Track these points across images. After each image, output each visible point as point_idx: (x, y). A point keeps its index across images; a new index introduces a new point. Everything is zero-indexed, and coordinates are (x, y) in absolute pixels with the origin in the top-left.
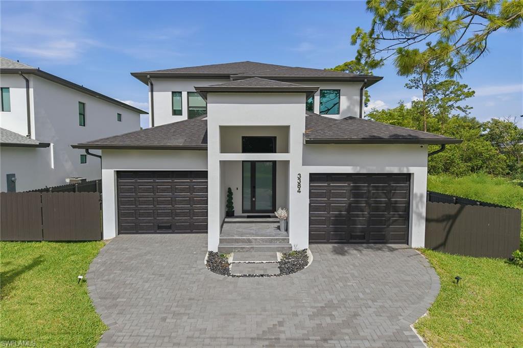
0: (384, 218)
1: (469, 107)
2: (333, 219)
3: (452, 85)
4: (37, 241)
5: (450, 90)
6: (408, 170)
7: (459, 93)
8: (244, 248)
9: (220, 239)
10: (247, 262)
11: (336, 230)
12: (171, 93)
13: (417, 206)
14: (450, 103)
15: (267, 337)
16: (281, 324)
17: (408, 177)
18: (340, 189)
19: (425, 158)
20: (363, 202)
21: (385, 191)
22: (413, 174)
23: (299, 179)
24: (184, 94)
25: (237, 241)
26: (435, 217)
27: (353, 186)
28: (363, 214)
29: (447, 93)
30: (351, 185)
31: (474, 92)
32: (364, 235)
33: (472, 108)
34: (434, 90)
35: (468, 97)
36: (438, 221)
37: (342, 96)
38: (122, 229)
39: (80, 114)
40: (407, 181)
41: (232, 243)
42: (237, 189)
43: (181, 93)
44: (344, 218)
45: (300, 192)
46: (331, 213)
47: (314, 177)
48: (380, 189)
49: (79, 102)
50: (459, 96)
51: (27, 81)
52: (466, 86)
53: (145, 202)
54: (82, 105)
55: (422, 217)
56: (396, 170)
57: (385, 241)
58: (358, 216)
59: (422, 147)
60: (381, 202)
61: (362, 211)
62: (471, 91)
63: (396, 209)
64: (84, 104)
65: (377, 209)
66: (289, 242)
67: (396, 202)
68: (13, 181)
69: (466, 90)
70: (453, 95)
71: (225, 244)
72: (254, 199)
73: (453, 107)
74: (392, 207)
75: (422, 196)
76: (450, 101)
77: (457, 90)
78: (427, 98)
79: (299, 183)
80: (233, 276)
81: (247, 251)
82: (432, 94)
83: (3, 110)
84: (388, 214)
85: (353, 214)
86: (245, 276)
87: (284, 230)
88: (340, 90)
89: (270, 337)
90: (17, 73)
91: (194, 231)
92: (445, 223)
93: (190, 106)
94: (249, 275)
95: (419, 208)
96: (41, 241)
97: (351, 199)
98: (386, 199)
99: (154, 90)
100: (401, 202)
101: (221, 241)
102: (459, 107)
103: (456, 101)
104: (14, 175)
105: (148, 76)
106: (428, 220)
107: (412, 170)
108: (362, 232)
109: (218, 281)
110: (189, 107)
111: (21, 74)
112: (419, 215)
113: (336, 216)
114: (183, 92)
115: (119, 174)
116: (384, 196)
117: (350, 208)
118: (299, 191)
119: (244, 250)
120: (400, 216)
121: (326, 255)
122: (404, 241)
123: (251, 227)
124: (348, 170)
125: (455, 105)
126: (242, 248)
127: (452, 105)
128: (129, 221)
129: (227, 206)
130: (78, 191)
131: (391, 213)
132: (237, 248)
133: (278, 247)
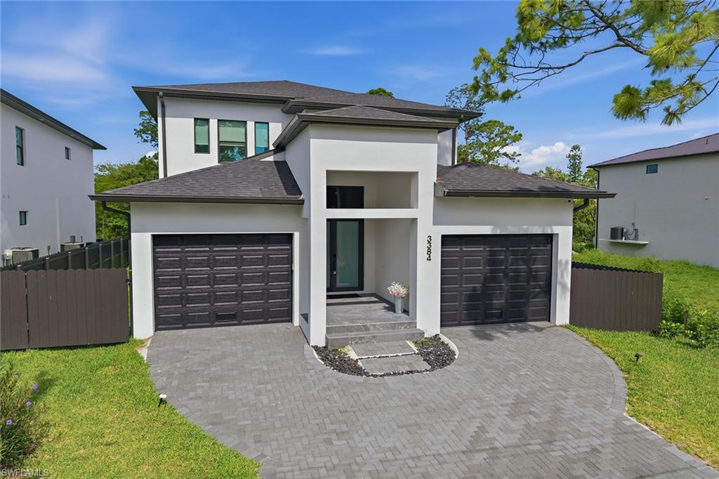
0: (523, 290)
1: (517, 154)
2: (466, 294)
3: (497, 126)
4: (17, 350)
5: (495, 133)
6: (552, 230)
7: (505, 136)
8: (363, 338)
9: (327, 328)
10: (378, 356)
11: (469, 308)
12: (193, 120)
13: (562, 276)
14: (496, 149)
15: (480, 448)
16: (482, 429)
17: (549, 239)
18: (475, 254)
19: (570, 215)
20: (502, 271)
21: (525, 257)
22: (558, 234)
23: (429, 242)
24: (213, 123)
25: (349, 329)
27: (490, 251)
28: (500, 286)
29: (492, 136)
30: (488, 249)
31: (521, 135)
32: (501, 313)
33: (520, 155)
34: (477, 132)
35: (515, 142)
38: (161, 323)
40: (548, 244)
41: (344, 332)
43: (207, 120)
44: (479, 292)
45: (430, 260)
46: (464, 286)
47: (446, 240)
48: (519, 254)
49: (17, 127)
50: (506, 140)
52: (512, 128)
53: (196, 282)
54: (19, 132)
55: (567, 289)
57: (524, 319)
58: (494, 288)
59: (569, 201)
60: (520, 271)
61: (500, 282)
62: (517, 134)
63: (535, 278)
64: (22, 130)
65: (517, 279)
66: (416, 327)
67: (537, 270)
69: (512, 133)
70: (498, 139)
71: (334, 334)
72: (335, 273)
73: (499, 154)
74: (532, 276)
75: (567, 262)
76: (496, 146)
77: (502, 133)
78: (470, 141)
79: (429, 248)
80: (375, 376)
81: (367, 342)
82: (474, 138)
84: (528, 284)
85: (490, 286)
86: (389, 374)
87: (400, 312)
89: (484, 447)
91: (270, 320)
93: (220, 140)
94: (395, 374)
95: (564, 276)
96: (24, 350)
97: (487, 268)
98: (526, 267)
99: (166, 114)
100: (542, 270)
101: (329, 331)
102: (505, 154)
103: (503, 147)
105: (161, 93)
107: (556, 229)
108: (499, 309)
109: (358, 384)
110: (219, 142)
112: (564, 286)
113: (469, 290)
114: (211, 120)
115: (158, 240)
116: (523, 263)
117: (487, 280)
119: (363, 340)
120: (540, 287)
121: (467, 340)
122: (545, 317)
123: (351, 310)
124: (486, 230)
125: (502, 151)
126: (361, 338)
127: (498, 151)
128: (171, 310)
130: (72, 268)
131: (532, 283)
132: (352, 339)
133: (407, 334)
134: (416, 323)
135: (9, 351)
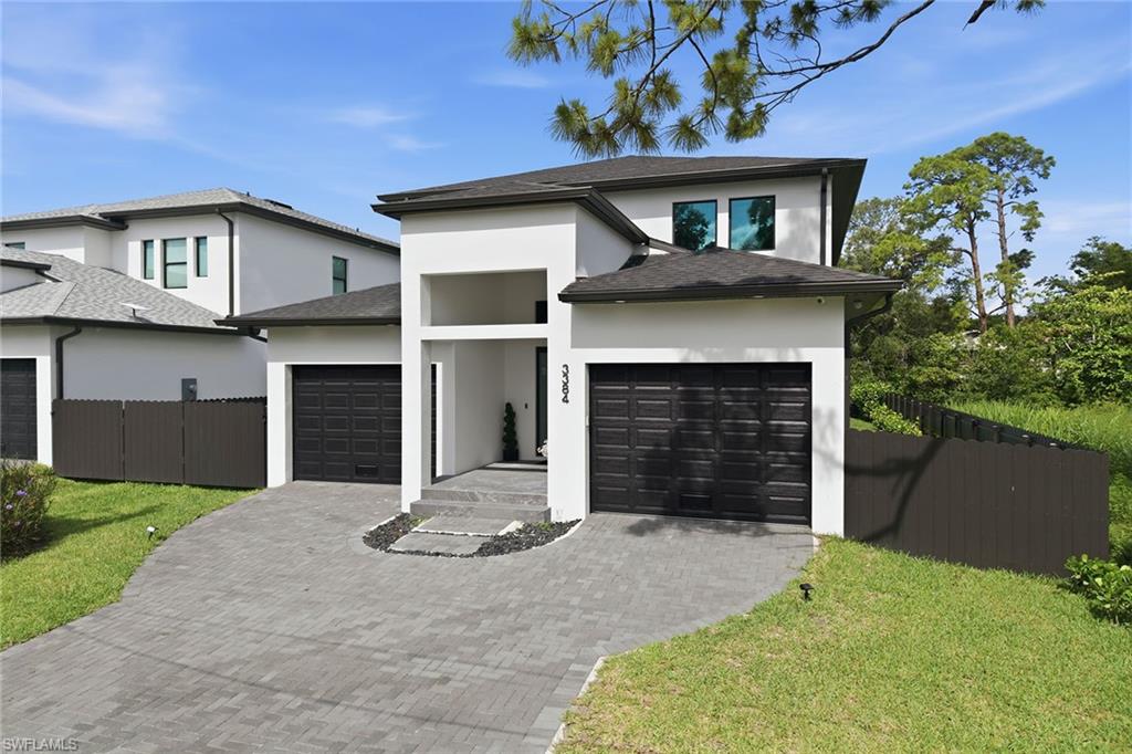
0: (754, 464)
2: (642, 462)
4: (177, 485)
6: (798, 355)
8: (456, 508)
11: (649, 485)
13: (823, 437)
17: (805, 372)
18: (655, 397)
20: (706, 427)
21: (755, 404)
22: (810, 364)
23: (565, 375)
25: (452, 496)
26: (867, 463)
27: (683, 391)
28: (706, 453)
30: (680, 388)
32: (710, 499)
36: (877, 472)
37: (779, 208)
38: (302, 468)
39: (334, 278)
40: (802, 381)
41: (444, 498)
42: (526, 406)
44: (664, 460)
45: (567, 402)
46: (638, 447)
47: (597, 372)
48: (744, 398)
49: (334, 257)
51: (231, 224)
53: (335, 423)
54: (340, 263)
55: (837, 464)
56: (769, 356)
57: (758, 515)
58: (695, 456)
59: (820, 301)
60: (745, 428)
61: (704, 446)
63: (781, 445)
64: (345, 261)
65: (738, 442)
66: (545, 503)
67: (780, 428)
68: (191, 391)
71: (430, 500)
74: (770, 438)
75: (832, 415)
79: (565, 384)
81: (461, 515)
83: (198, 275)
84: (765, 454)
85: (686, 452)
86: (409, 552)
88: (774, 197)
90: (214, 212)
92: (893, 480)
95: (827, 442)
96: (180, 485)
97: (679, 420)
98: (758, 422)
100: (793, 429)
101: (424, 495)
104: (194, 381)
106: (850, 471)
107: (804, 355)
108: (705, 493)
111: (220, 213)
112: (828, 458)
113: (648, 455)
115: (298, 372)
116: (752, 415)
117: (677, 439)
118: (565, 400)
119: (456, 512)
120: (791, 460)
122: (803, 518)
128: (310, 456)
129: (505, 439)
131: (770, 452)
132: (441, 508)
133: (518, 511)
134: (546, 498)
135: (170, 484)
